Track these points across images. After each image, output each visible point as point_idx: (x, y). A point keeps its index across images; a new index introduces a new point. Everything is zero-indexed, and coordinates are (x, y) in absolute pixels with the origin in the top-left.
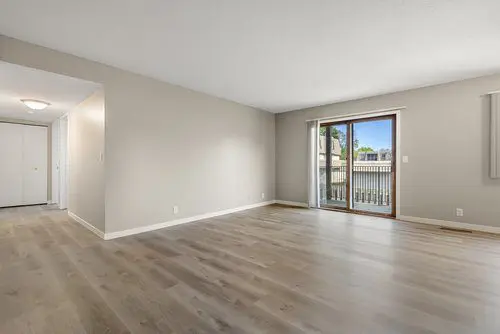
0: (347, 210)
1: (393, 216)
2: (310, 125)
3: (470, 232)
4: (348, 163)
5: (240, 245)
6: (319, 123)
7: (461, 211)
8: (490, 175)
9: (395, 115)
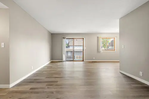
3: (96, 62)
6: (66, 38)
7: (94, 58)
8: (98, 51)
9: (83, 38)
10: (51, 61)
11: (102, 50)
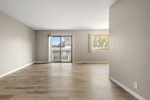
0: (60, 62)
1: (72, 62)
2: (49, 36)
3: (86, 63)
4: (60, 48)
5: (39, 81)
6: (52, 35)
7: (84, 59)
8: (89, 50)
9: (72, 36)
10: (35, 62)
11: (94, 50)
